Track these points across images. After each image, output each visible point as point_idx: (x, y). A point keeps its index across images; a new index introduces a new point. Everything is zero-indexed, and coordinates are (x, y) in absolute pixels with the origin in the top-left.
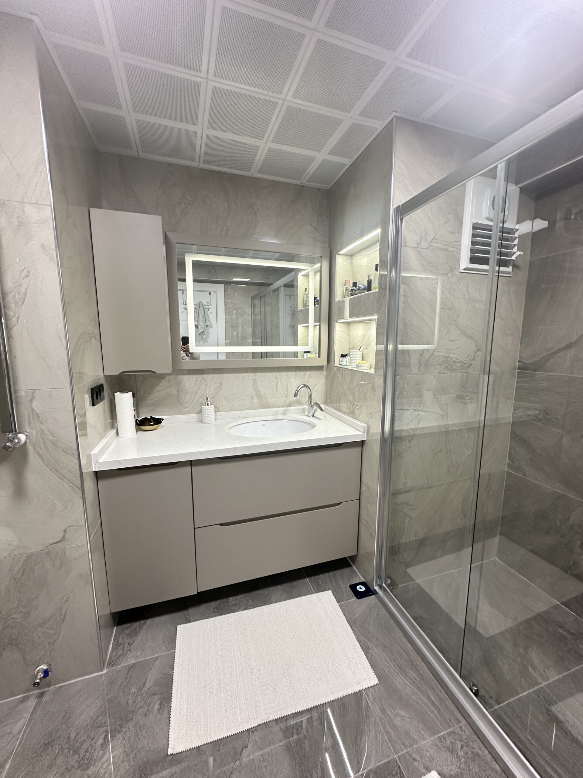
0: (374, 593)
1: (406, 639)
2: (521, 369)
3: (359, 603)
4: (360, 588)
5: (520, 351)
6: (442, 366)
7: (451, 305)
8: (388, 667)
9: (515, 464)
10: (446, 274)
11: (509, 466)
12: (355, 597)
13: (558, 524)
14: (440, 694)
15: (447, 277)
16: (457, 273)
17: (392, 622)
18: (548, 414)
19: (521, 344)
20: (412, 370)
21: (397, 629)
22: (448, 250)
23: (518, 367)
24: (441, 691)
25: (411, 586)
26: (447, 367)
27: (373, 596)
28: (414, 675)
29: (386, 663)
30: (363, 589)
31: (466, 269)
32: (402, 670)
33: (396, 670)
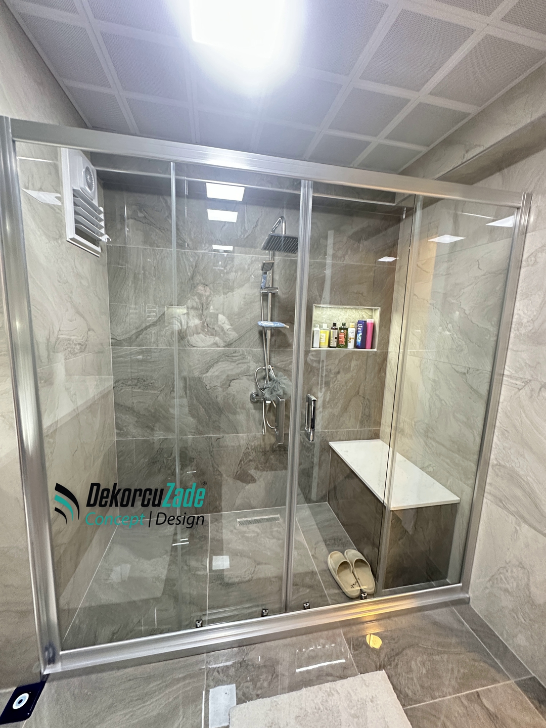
0: (44, 680)
1: (121, 670)
2: (115, 346)
3: (36, 720)
4: (20, 702)
5: (111, 329)
6: (67, 351)
7: (65, 278)
8: (132, 716)
9: (123, 431)
10: (56, 239)
11: (118, 435)
12: (21, 722)
13: (165, 461)
14: (180, 665)
15: (58, 243)
16: (65, 241)
17: (94, 677)
18: (144, 381)
19: (111, 322)
20: (43, 361)
21: (105, 675)
22: (55, 210)
23: (112, 343)
24: (179, 662)
25: (77, 622)
26: (70, 351)
27: (46, 685)
28: (155, 684)
29: (127, 717)
30: (25, 697)
31: (73, 239)
32: (142, 698)
33: (140, 706)
